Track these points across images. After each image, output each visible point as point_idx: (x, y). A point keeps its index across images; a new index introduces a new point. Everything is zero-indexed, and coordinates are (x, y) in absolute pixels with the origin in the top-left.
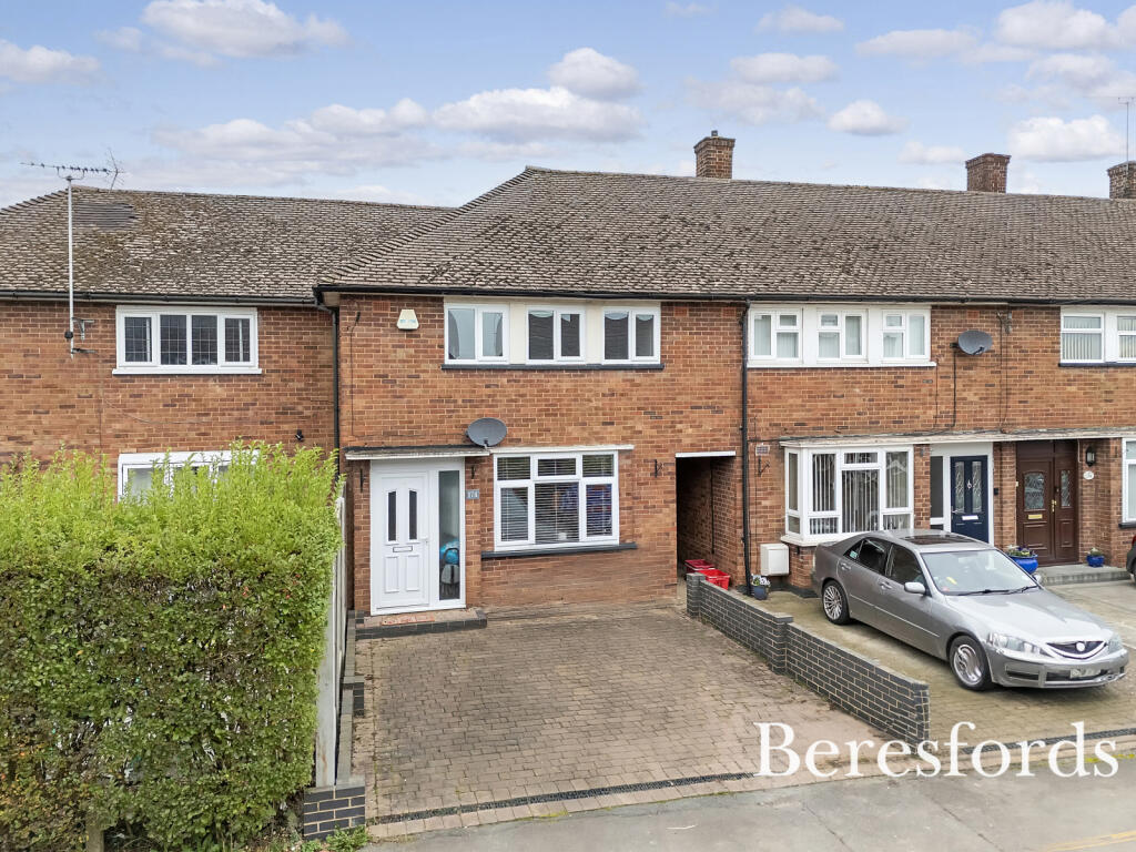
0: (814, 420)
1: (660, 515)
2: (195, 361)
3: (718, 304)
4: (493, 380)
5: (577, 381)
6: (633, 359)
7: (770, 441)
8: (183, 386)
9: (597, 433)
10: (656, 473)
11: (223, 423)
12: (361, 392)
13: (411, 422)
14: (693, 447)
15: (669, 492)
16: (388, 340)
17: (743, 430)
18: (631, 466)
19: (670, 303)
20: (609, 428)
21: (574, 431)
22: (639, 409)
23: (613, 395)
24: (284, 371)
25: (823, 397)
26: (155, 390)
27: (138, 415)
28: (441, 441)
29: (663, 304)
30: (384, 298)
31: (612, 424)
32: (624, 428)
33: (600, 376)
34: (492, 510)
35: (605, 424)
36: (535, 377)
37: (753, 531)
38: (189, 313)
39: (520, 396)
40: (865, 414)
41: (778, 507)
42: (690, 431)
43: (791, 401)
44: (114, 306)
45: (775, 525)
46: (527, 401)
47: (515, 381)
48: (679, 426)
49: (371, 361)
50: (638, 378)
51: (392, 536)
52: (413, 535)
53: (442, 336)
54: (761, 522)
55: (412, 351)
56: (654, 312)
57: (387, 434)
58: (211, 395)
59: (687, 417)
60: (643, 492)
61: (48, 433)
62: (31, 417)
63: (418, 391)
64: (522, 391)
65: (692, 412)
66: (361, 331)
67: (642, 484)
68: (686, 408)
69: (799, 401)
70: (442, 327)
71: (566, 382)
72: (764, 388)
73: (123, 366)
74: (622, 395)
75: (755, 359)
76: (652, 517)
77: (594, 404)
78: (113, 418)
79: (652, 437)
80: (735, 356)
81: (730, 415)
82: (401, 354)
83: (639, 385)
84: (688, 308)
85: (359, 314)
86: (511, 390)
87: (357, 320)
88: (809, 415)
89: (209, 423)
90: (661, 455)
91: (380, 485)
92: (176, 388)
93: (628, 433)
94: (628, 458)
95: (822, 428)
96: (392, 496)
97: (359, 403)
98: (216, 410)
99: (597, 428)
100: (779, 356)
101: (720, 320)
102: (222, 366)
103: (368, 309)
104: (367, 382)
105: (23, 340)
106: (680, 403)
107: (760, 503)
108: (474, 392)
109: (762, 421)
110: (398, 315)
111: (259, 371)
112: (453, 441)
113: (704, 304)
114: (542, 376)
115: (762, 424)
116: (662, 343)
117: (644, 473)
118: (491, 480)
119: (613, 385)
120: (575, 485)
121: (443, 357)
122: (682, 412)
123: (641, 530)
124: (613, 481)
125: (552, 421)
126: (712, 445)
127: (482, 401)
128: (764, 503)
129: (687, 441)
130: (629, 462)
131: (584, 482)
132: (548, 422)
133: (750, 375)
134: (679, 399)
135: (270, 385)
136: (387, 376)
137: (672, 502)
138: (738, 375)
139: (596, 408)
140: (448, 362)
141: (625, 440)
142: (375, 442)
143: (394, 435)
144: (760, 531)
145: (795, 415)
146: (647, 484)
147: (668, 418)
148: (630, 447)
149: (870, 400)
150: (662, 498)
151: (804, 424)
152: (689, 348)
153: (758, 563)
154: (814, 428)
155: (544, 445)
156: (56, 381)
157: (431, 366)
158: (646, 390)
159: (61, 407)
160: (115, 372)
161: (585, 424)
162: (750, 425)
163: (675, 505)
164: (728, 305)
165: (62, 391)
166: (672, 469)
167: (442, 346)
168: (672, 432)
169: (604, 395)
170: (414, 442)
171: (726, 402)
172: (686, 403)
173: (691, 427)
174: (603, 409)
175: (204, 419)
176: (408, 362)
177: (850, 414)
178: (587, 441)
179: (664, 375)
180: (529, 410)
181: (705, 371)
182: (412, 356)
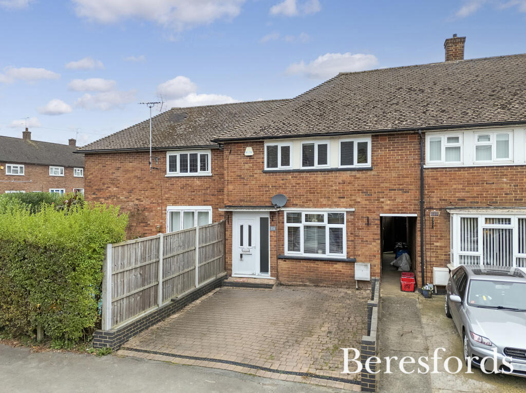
0: (472, 197)
1: (371, 246)
2: (191, 171)
3: (406, 134)
4: (285, 177)
5: (325, 177)
6: (356, 165)
7: (440, 209)
8: (186, 181)
9: (335, 202)
10: (368, 224)
11: (199, 195)
12: (231, 183)
13: (250, 196)
14: (390, 211)
15: (376, 234)
16: (242, 161)
17: (422, 203)
18: (354, 219)
19: (377, 135)
20: (342, 200)
21: (324, 201)
22: (358, 190)
23: (344, 183)
24: (220, 174)
25: (477, 184)
26: (178, 182)
27: (172, 192)
28: (262, 204)
29: (372, 136)
30: (240, 143)
31: (344, 198)
32: (350, 200)
33: (338, 174)
34: (283, 236)
35: (339, 198)
36: (304, 175)
37: (428, 259)
38: (188, 153)
39: (297, 184)
40: (512, 194)
41: (446, 247)
42: (389, 202)
43: (455, 186)
44: (166, 152)
45: (443, 257)
46: (301, 186)
47: (295, 177)
48: (382, 200)
49: (235, 170)
50: (359, 175)
51: (242, 245)
52: (250, 245)
53: (263, 158)
54: (434, 254)
55: (251, 165)
56: (368, 140)
57: (241, 201)
58: (195, 184)
59: (387, 195)
60: (361, 233)
61: (147, 198)
62: (143, 192)
63: (253, 182)
64: (298, 182)
65: (390, 192)
66: (231, 157)
67: (361, 229)
68: (386, 190)
69: (461, 186)
70: (263, 154)
71: (320, 177)
72: (436, 179)
73: (169, 174)
74: (349, 183)
75: (430, 163)
76: (366, 246)
77: (334, 188)
78: (165, 193)
79: (365, 205)
80: (417, 162)
81: (414, 193)
82: (247, 166)
83: (359, 178)
84: (387, 137)
85: (231, 150)
86: (293, 182)
87: (230, 153)
88: (468, 195)
89: (195, 195)
90: (371, 215)
91: (237, 222)
92: (184, 182)
93: (353, 203)
94: (351, 215)
95: (478, 203)
96: (242, 227)
97: (231, 187)
98: (197, 190)
99: (335, 200)
100: (446, 161)
101: (407, 142)
102: (200, 173)
103: (234, 148)
104: (234, 178)
105: (141, 165)
106: (383, 187)
107: (433, 244)
108: (277, 182)
109: (434, 198)
110: (245, 150)
111: (211, 175)
112: (267, 204)
113: (397, 134)
114: (308, 175)
115: (434, 199)
116: (372, 156)
117: (360, 224)
118: (283, 223)
119: (344, 178)
120: (324, 227)
121: (263, 167)
122: (384, 192)
123: (360, 253)
124: (343, 226)
125: (313, 196)
126: (402, 210)
127: (280, 186)
128: (436, 244)
129: (387, 208)
130: (352, 217)
131: (328, 226)
132: (311, 196)
133: (426, 173)
134: (382, 185)
135: (215, 180)
136: (241, 176)
137: (378, 239)
138: (419, 172)
139: (335, 190)
140: (266, 169)
141: (351, 206)
142: (236, 204)
143: (244, 201)
144: (433, 259)
145: (457, 195)
146: (363, 229)
147: (376, 195)
148: (353, 210)
149: (514, 186)
150: (371, 237)
151: (464, 200)
152: (388, 158)
153: (432, 278)
154: (471, 202)
155: (309, 207)
156: (150, 179)
157: (259, 171)
158: (363, 180)
159: (151, 189)
160: (166, 176)
161: (329, 197)
162: (426, 200)
163: (379, 241)
164: (412, 134)
165: (151, 183)
166: (378, 222)
167: (263, 162)
168: (378, 203)
169: (339, 183)
170: (251, 204)
171: (410, 187)
172: (386, 187)
173: (389, 200)
174: (339, 190)
175: (193, 193)
176: (249, 170)
177: (498, 194)
178: (330, 206)
179: (373, 173)
180: (301, 191)
181: (398, 170)
182: (251, 167)
